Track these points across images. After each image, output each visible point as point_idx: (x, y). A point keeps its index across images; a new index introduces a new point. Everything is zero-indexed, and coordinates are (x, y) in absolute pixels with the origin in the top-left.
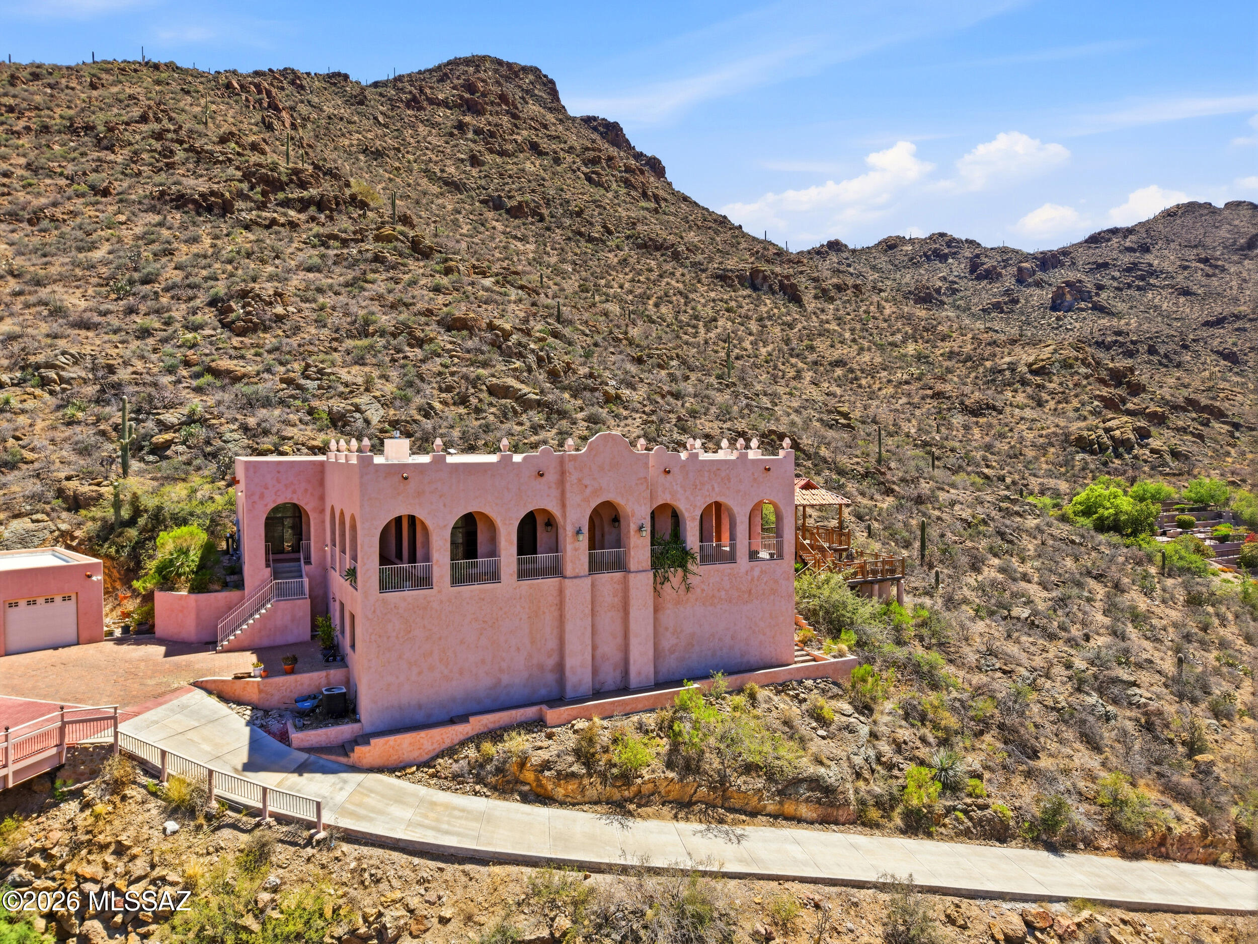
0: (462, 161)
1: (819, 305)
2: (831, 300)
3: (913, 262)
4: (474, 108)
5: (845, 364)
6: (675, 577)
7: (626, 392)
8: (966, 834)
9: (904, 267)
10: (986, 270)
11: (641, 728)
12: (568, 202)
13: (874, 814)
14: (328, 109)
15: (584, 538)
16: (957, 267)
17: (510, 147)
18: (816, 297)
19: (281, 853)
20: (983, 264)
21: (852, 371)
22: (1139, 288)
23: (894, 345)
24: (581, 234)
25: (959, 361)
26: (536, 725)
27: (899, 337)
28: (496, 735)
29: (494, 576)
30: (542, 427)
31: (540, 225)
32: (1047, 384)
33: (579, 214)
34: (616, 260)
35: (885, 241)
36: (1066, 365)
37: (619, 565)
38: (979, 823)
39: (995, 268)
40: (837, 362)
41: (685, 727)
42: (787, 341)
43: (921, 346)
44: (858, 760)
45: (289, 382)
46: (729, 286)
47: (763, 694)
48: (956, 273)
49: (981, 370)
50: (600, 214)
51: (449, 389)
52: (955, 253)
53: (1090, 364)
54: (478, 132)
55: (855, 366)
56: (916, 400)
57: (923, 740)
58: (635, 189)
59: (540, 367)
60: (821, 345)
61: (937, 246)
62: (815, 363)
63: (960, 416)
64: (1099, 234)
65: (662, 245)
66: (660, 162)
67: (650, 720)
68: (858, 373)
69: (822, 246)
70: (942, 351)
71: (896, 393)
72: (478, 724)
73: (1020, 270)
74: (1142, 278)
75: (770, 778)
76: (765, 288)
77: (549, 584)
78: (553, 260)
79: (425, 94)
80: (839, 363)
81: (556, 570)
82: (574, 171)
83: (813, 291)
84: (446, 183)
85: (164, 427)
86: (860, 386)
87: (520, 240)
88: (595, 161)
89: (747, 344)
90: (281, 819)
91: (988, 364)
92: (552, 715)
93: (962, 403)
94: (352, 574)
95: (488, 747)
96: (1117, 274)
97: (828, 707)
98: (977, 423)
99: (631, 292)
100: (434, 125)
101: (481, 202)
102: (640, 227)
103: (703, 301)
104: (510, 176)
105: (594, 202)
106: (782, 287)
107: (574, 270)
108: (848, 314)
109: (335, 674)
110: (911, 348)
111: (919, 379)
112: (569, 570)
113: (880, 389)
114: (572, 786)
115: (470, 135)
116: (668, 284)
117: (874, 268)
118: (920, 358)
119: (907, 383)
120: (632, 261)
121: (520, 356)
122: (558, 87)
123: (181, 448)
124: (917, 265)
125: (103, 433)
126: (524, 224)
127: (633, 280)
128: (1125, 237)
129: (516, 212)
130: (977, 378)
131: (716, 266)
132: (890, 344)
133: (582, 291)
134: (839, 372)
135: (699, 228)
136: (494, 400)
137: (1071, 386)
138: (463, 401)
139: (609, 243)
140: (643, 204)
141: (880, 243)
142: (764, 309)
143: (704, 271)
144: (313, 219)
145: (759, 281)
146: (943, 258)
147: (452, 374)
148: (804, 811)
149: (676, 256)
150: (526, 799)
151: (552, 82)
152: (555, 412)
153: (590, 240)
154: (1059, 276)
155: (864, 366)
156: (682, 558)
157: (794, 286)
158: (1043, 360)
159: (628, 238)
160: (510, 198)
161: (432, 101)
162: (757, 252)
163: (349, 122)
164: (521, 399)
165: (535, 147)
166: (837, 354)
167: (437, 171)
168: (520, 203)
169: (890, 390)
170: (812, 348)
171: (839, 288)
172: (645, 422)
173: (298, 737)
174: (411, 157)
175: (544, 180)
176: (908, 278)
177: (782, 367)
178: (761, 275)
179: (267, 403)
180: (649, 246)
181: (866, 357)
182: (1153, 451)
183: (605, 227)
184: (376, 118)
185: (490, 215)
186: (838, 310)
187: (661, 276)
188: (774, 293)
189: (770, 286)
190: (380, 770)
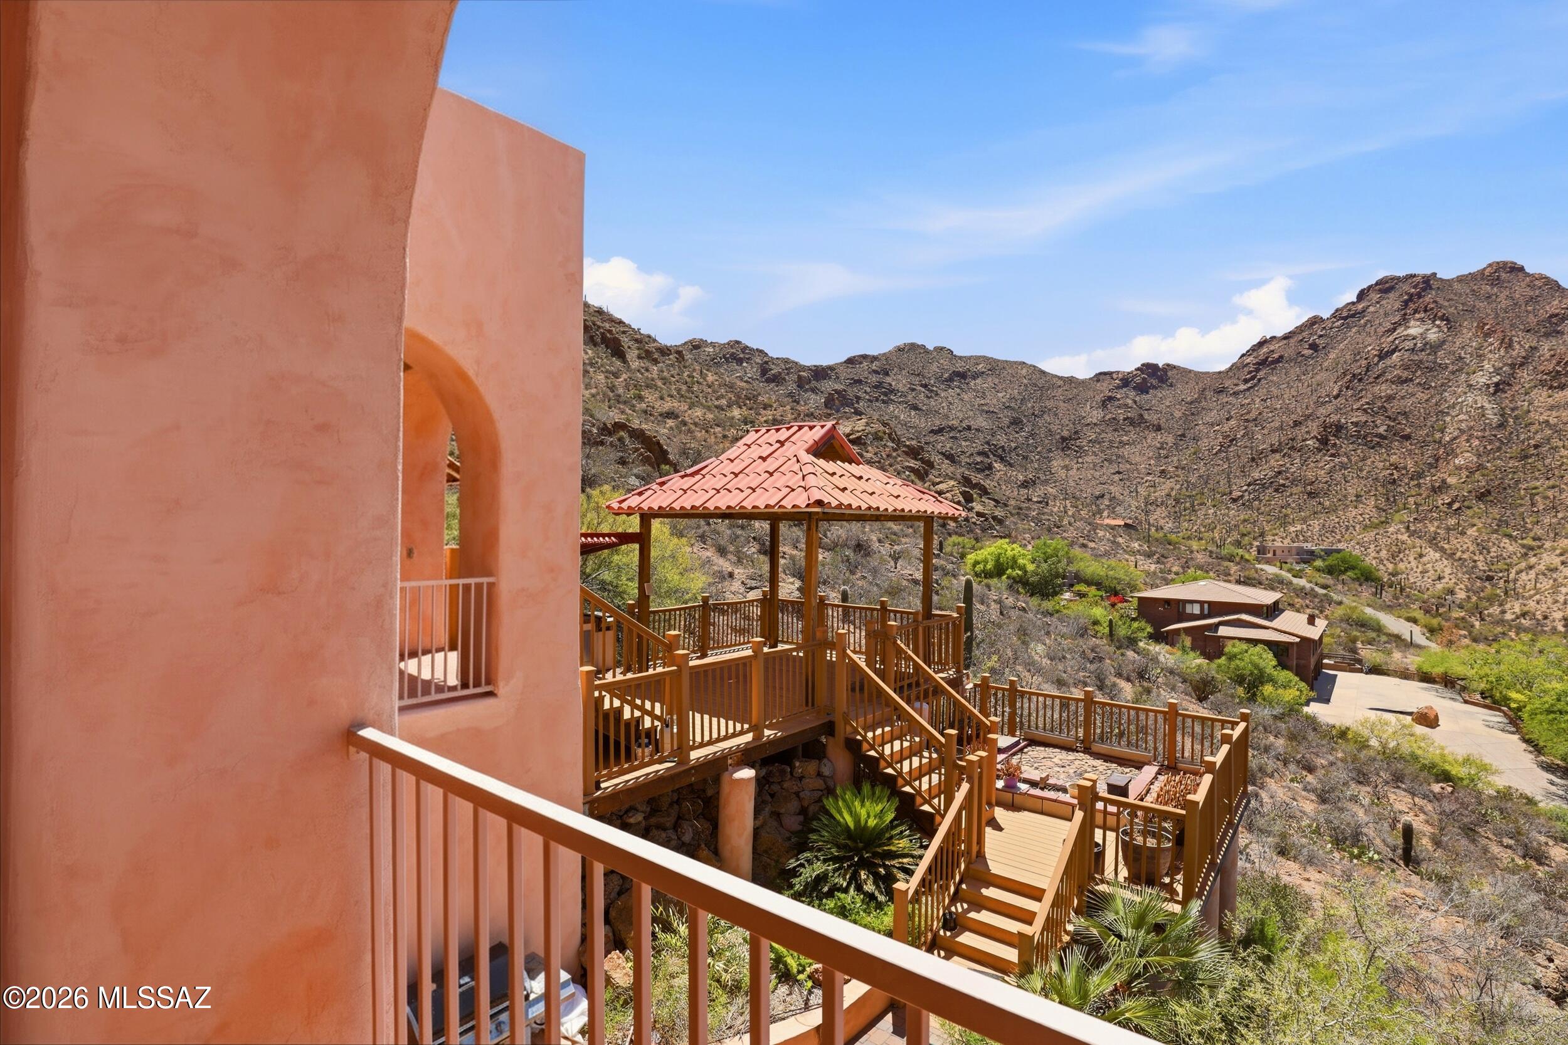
1: (642, 365)
2: (655, 362)
3: (715, 362)
5: (677, 417)
10: (774, 375)
16: (751, 370)
18: (639, 357)
20: (771, 370)
21: (685, 423)
22: (884, 402)
23: (720, 408)
27: (724, 402)
32: (865, 454)
35: (691, 342)
36: (877, 437)
39: (780, 373)
40: (668, 413)
42: (612, 388)
43: (745, 411)
48: (749, 375)
52: (748, 359)
53: (894, 439)
55: (687, 419)
60: (650, 396)
61: (734, 351)
62: (645, 412)
64: (854, 357)
68: (692, 425)
70: (765, 418)
73: (800, 377)
74: (885, 394)
80: (670, 415)
83: (637, 352)
86: (695, 439)
96: (868, 390)
106: (605, 340)
108: (673, 376)
110: (736, 413)
113: (716, 443)
124: (718, 365)
128: (872, 362)
132: (717, 407)
134: (671, 422)
137: (884, 456)
146: (740, 361)
154: (828, 386)
155: (697, 420)
157: (616, 342)
158: (858, 432)
166: (667, 406)
170: (640, 398)
171: (663, 353)
181: (698, 412)
182: (979, 514)
186: (662, 371)
188: (596, 343)
189: (592, 338)
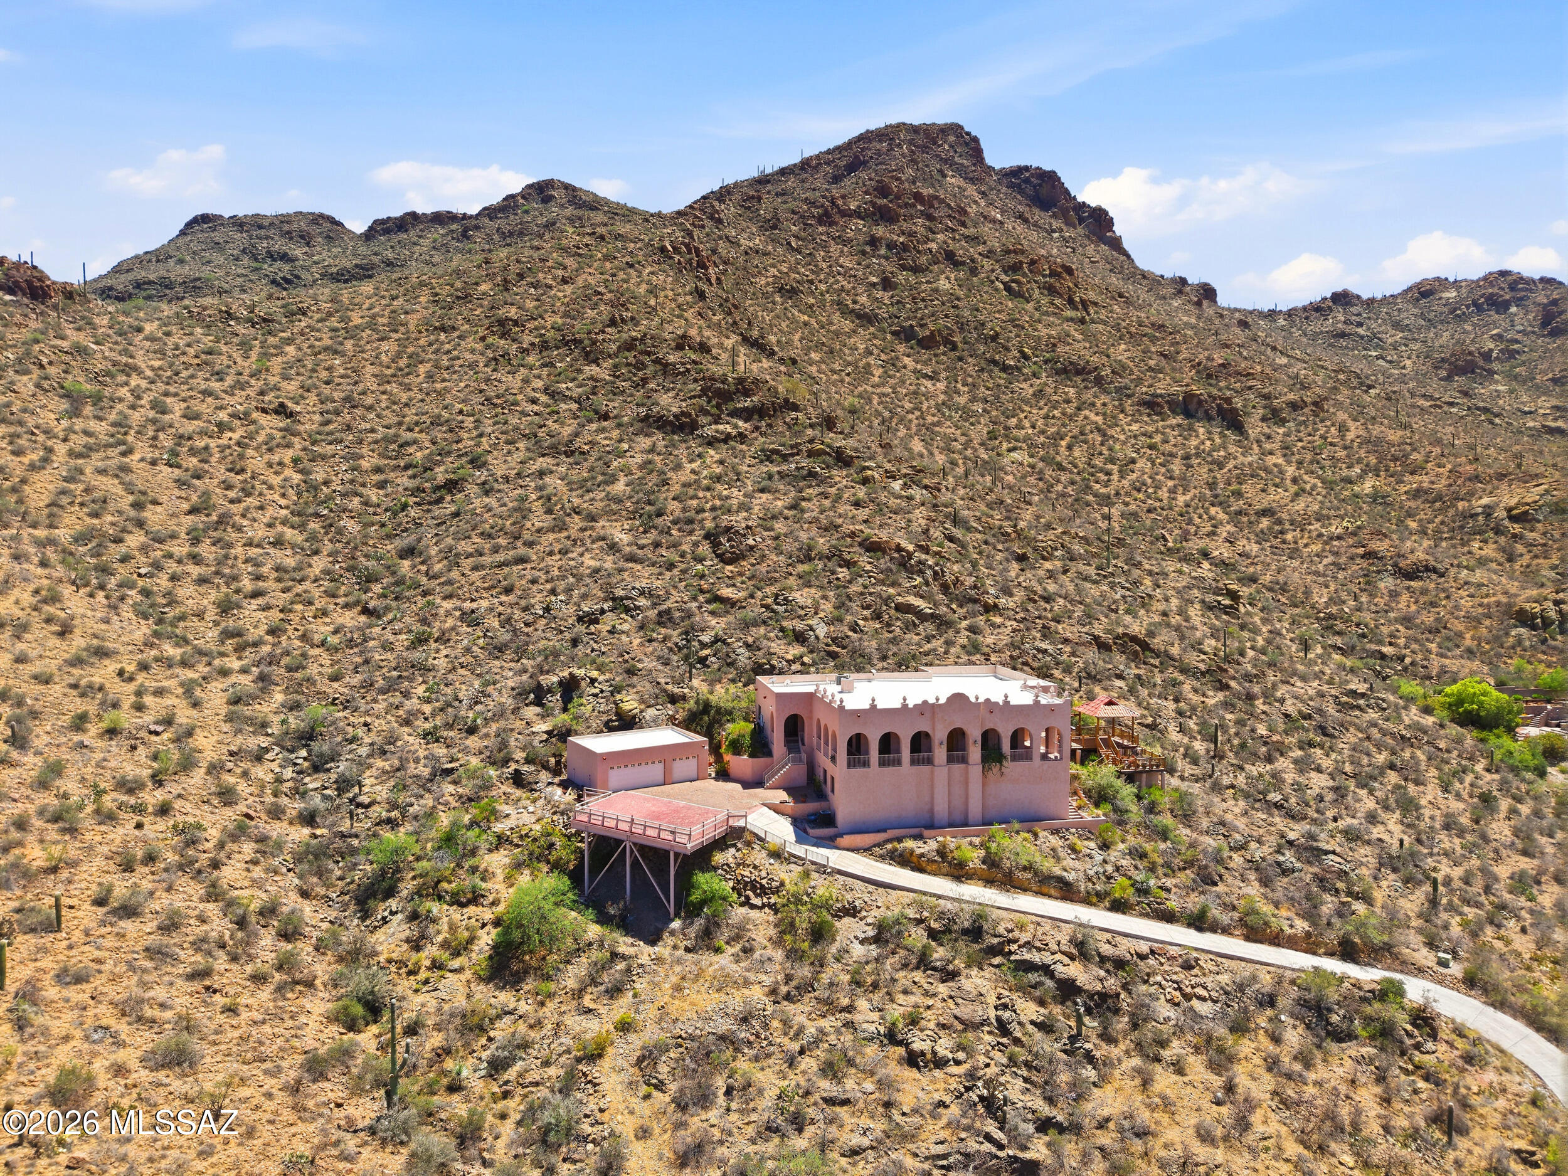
0: (874, 285)
1: (1265, 430)
2: (1283, 422)
3: (1455, 314)
4: (885, 216)
5: (1273, 514)
6: (995, 768)
7: (1003, 601)
8: (1146, 915)
9: (1442, 322)
10: (1565, 322)
11: (971, 843)
12: (983, 325)
13: (1094, 900)
14: (745, 243)
15: (944, 747)
16: (1522, 319)
17: (923, 260)
18: (1264, 419)
19: (814, 875)
20: (1562, 313)
21: (1279, 522)
23: (1349, 481)
24: (995, 362)
25: (1426, 501)
26: (918, 837)
27: (1357, 470)
28: (900, 840)
29: (898, 762)
30: (934, 637)
31: (953, 354)
32: (1527, 534)
33: (995, 338)
34: (1031, 391)
35: (1417, 286)
36: (1557, 509)
37: (964, 760)
38: (1155, 911)
40: (1264, 510)
41: (993, 846)
42: (1212, 486)
43: (1382, 481)
44: (1091, 873)
45: (767, 607)
46: (1157, 414)
47: (1042, 834)
48: (1520, 328)
49: (1451, 512)
50: (1017, 336)
51: (868, 607)
52: (1521, 299)
54: (891, 246)
55: (1285, 516)
56: (1343, 560)
57: (1136, 868)
58: (1061, 296)
59: (935, 580)
60: (1251, 488)
61: (1495, 290)
62: (1239, 513)
63: (1390, 579)
65: (1084, 368)
66: (1106, 213)
67: (977, 840)
68: (1287, 526)
69: (1324, 299)
70: (1407, 488)
71: (1323, 550)
72: (891, 833)
75: (1036, 873)
76: (1200, 414)
77: (925, 768)
78: (962, 400)
79: (837, 206)
80: (1266, 512)
81: (930, 761)
82: (992, 282)
83: (1262, 412)
84: (859, 316)
85: (703, 645)
86: (1284, 542)
87: (931, 378)
88: (1016, 268)
89: (1164, 494)
90: (813, 863)
91: (1461, 505)
92: (926, 833)
93: (1395, 565)
94: (833, 758)
95: (896, 844)
97: (1079, 844)
98: (1408, 588)
99: (1043, 432)
100: (846, 242)
101: (894, 333)
102: (1061, 349)
103: (1122, 437)
104: (923, 300)
105: (1012, 321)
106: (1221, 411)
107: (984, 410)
108: (1300, 440)
109: (824, 804)
110: (1368, 486)
111: (1354, 534)
112: (936, 761)
113: (1306, 546)
114: (934, 867)
115: (883, 252)
116: (1086, 418)
117: (1397, 325)
118: (1376, 497)
119: (1339, 538)
120: (1049, 390)
121: (921, 572)
122: (983, 145)
123: (714, 659)
124: (1462, 318)
125: (671, 649)
126: (936, 355)
127: (1046, 417)
129: (927, 343)
130: (1442, 523)
131: (1144, 389)
132: (1343, 480)
133: (990, 439)
134: (1265, 523)
135: (1132, 336)
136: (899, 615)
138: (878, 616)
139: (1025, 371)
140: (1069, 313)
141: (1410, 289)
142: (1194, 442)
143: (1129, 396)
144: (757, 428)
145: (1192, 407)
146: (1502, 306)
147: (871, 594)
148: (1053, 892)
149: (1099, 381)
150: (913, 869)
151: (976, 140)
152: (943, 624)
153: (1005, 368)
155: (1296, 517)
156: (999, 758)
157: (1234, 411)
158: (1527, 504)
159: (1046, 362)
160: (922, 326)
161: (844, 214)
162: (1199, 364)
163: (765, 254)
164: (919, 613)
165: (950, 257)
166: (1265, 501)
167: (849, 303)
168: (932, 332)
169: (1316, 547)
170: (1238, 494)
171: (1294, 406)
172: (1014, 631)
173: (811, 831)
174: (823, 287)
175: (958, 299)
176: (1444, 339)
177: (1197, 521)
178: (1195, 400)
179: (755, 623)
180: (1069, 371)
181: (1300, 505)
183: (1022, 352)
184: (789, 244)
185: (902, 348)
186: (1288, 435)
187: (1079, 409)
188: (1210, 419)
189: (1206, 412)
190: (848, 850)
